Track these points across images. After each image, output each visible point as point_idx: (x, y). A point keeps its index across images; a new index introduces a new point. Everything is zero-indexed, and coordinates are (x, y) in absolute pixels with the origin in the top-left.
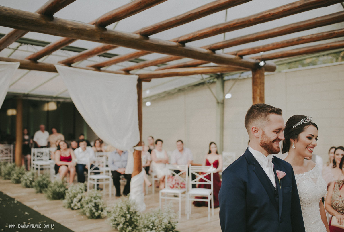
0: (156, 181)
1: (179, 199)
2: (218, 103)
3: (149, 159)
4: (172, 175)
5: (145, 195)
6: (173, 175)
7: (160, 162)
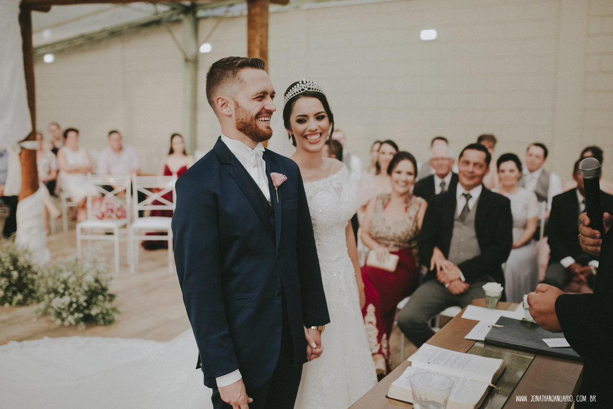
0: (71, 208)
1: (115, 238)
2: (187, 60)
3: (54, 167)
4: (99, 196)
5: (49, 234)
6: (103, 195)
7: (75, 171)
